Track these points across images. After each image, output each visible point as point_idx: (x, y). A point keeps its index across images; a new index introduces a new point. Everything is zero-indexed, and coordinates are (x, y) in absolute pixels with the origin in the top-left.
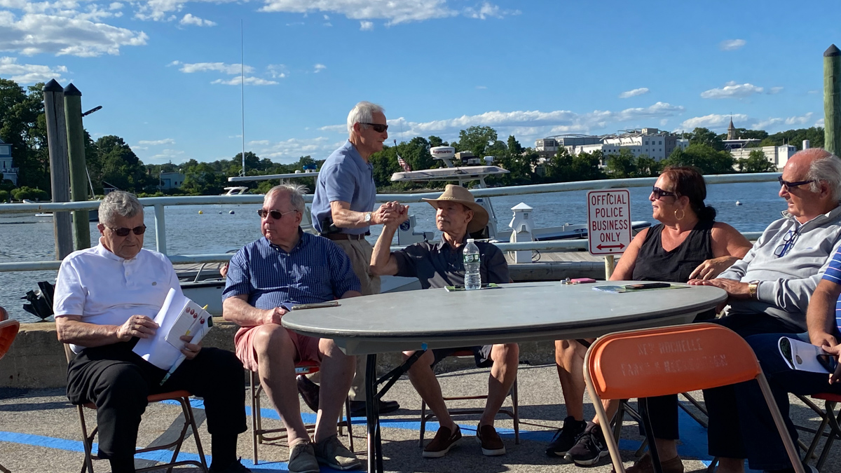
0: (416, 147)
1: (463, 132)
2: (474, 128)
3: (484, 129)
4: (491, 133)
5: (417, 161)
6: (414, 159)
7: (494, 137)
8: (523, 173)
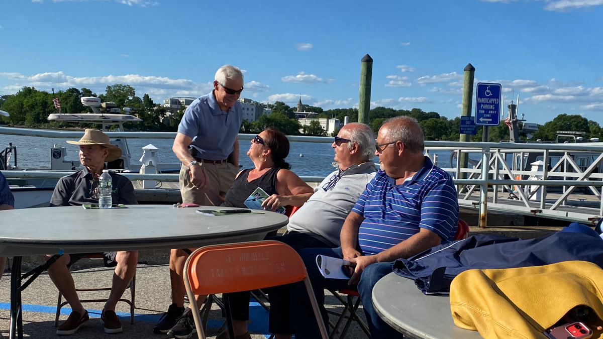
0: (71, 96)
1: (109, 87)
2: (117, 86)
3: (125, 87)
4: (131, 91)
5: (71, 106)
6: (69, 105)
7: (133, 94)
8: (153, 122)
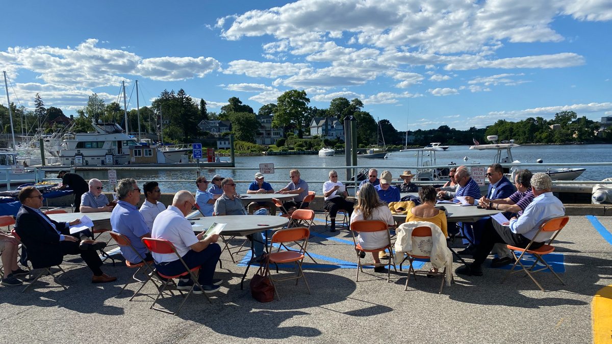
2: (564, 112)
3: (569, 112)
4: (573, 114)
7: (575, 117)
